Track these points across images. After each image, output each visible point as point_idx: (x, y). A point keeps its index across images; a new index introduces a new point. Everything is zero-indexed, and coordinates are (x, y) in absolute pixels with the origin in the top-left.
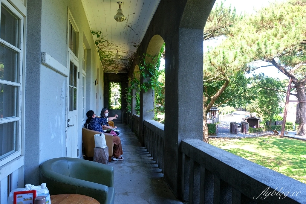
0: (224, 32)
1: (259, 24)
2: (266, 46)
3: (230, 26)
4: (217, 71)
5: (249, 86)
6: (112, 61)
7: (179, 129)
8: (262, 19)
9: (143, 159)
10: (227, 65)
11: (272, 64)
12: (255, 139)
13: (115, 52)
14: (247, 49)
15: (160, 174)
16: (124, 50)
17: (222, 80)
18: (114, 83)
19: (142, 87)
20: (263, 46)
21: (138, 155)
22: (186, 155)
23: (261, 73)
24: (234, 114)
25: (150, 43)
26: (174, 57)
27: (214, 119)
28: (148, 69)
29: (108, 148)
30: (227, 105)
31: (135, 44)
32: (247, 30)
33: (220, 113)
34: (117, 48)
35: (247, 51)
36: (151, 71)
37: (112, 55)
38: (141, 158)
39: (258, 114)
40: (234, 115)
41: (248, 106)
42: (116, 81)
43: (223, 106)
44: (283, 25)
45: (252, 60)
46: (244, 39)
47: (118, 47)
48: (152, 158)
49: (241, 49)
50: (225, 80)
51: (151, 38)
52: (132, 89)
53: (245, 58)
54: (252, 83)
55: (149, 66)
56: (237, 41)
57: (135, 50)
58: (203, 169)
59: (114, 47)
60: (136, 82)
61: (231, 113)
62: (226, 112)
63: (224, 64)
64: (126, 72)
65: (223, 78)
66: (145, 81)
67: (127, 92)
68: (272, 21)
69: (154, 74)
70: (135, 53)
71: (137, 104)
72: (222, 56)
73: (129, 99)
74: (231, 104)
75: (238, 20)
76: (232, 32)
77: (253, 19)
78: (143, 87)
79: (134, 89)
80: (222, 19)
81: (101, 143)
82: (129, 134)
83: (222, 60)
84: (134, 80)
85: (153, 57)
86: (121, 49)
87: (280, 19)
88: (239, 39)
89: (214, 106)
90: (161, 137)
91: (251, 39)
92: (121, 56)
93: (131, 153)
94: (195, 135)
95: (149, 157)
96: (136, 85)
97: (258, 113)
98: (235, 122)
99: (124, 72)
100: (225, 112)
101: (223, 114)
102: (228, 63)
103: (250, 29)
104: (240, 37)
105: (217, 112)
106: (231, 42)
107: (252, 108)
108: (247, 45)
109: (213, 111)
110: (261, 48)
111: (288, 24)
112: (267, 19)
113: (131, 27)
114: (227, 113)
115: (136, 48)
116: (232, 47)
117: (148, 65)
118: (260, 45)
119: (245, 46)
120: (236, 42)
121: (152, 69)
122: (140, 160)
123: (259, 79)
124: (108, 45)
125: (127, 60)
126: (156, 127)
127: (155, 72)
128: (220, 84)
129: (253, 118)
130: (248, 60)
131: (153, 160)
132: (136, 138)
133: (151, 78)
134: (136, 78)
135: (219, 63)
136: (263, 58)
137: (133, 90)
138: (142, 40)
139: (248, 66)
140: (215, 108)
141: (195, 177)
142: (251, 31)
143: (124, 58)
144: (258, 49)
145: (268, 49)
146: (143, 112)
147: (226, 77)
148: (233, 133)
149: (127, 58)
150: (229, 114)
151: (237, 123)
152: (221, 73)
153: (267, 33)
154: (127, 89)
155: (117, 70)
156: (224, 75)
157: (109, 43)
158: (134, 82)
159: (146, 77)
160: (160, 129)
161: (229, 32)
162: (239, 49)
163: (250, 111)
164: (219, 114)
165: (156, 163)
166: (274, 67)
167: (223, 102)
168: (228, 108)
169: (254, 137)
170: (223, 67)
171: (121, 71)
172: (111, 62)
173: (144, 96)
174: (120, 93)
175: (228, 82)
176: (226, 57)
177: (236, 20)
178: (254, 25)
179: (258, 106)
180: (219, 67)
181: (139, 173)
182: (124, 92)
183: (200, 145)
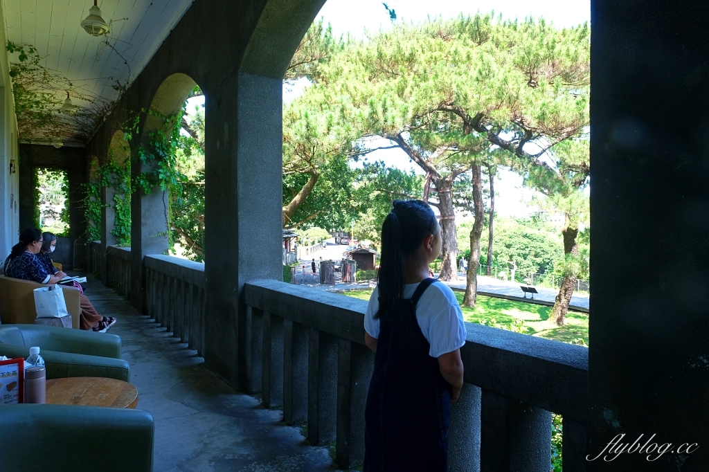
0: (309, 72)
1: (375, 65)
2: (385, 110)
3: (320, 61)
4: (296, 152)
5: (356, 186)
6: (49, 116)
7: (240, 263)
8: (380, 56)
9: (151, 336)
10: (315, 141)
11: (397, 144)
12: (367, 291)
13: (61, 96)
14: (353, 112)
15: (195, 358)
16: (85, 92)
17: (305, 173)
18: (49, 170)
19: (139, 182)
20: (380, 110)
21: (137, 330)
22: (254, 309)
23: (379, 162)
24: (328, 244)
25: (161, 88)
26: (226, 127)
27: (288, 255)
28: (154, 143)
29: (70, 317)
30: (313, 224)
31: (116, 84)
32: (353, 74)
33: (300, 242)
34: (68, 87)
35: (353, 116)
36: (158, 148)
37: (52, 103)
38: (145, 336)
39: (373, 243)
40: (327, 246)
41: (354, 227)
42: (54, 167)
43: (304, 229)
44: (415, 72)
45: (361, 134)
46: (348, 91)
47: (71, 85)
48: (172, 334)
49: (342, 110)
50: (310, 173)
51: (166, 78)
52: (105, 187)
53: (348, 130)
54: (361, 179)
55: (154, 136)
56: (334, 93)
57: (116, 96)
58: (288, 324)
59: (61, 84)
60: (115, 170)
61: (321, 242)
62: (312, 241)
63: (308, 138)
64: (83, 146)
65: (308, 167)
66: (145, 169)
67: (86, 195)
68: (397, 62)
69: (166, 154)
70: (113, 103)
71: (117, 223)
72: (304, 123)
73: (92, 211)
74: (320, 223)
75: (335, 50)
76: (325, 73)
77: (364, 53)
78: (142, 182)
79: (109, 187)
80: (305, 45)
81: (55, 305)
82: (100, 293)
83: (304, 130)
84: (109, 165)
85: (166, 117)
86: (78, 90)
87: (411, 60)
88: (338, 88)
89: (288, 228)
90: (194, 285)
91: (359, 94)
92: (76, 106)
93: (117, 328)
94: (269, 272)
95: (163, 332)
96: (113, 178)
97: (374, 241)
98: (331, 260)
99: (77, 146)
100: (310, 241)
101: (306, 245)
102: (316, 136)
103: (358, 73)
104: (340, 86)
105: (293, 241)
106: (323, 93)
107: (361, 231)
108: (352, 105)
109: (286, 238)
110: (375, 112)
111: (422, 72)
112: (388, 57)
113: (113, 45)
114: (313, 243)
115: (118, 92)
116: (324, 106)
117: (153, 134)
118: (374, 105)
119: (349, 106)
120: (332, 94)
121: (162, 143)
122: (143, 339)
123: (375, 173)
124: (46, 78)
125: (89, 116)
126: (180, 267)
127: (168, 151)
128: (300, 181)
129: (364, 250)
130: (353, 134)
131: (174, 336)
132: (120, 299)
133: (160, 163)
134: (115, 162)
135: (298, 137)
136: (381, 132)
137: (107, 189)
138: (135, 77)
139: (353, 144)
140: (289, 233)
141: (273, 344)
142: (360, 77)
143: (82, 112)
144: (371, 114)
145: (388, 114)
146: (142, 237)
147: (313, 166)
148: (327, 284)
149: (90, 113)
150: (317, 244)
151: (334, 263)
152: (303, 157)
153: (387, 84)
154: (86, 187)
155: (59, 139)
156: (309, 162)
157: (49, 73)
158: (109, 170)
159: (148, 160)
160: (192, 270)
161: (319, 74)
162: (338, 110)
163: (358, 237)
164: (297, 245)
165: (182, 342)
166: (400, 149)
167: (306, 219)
168: (315, 232)
169: (366, 289)
170: (307, 146)
171: (69, 141)
172: (45, 119)
173: (145, 203)
174: (66, 197)
175: (315, 177)
176: (313, 124)
177: (332, 50)
178: (365, 64)
179: (372, 227)
180: (300, 145)
181: (148, 361)
182: (75, 194)
183: (281, 287)
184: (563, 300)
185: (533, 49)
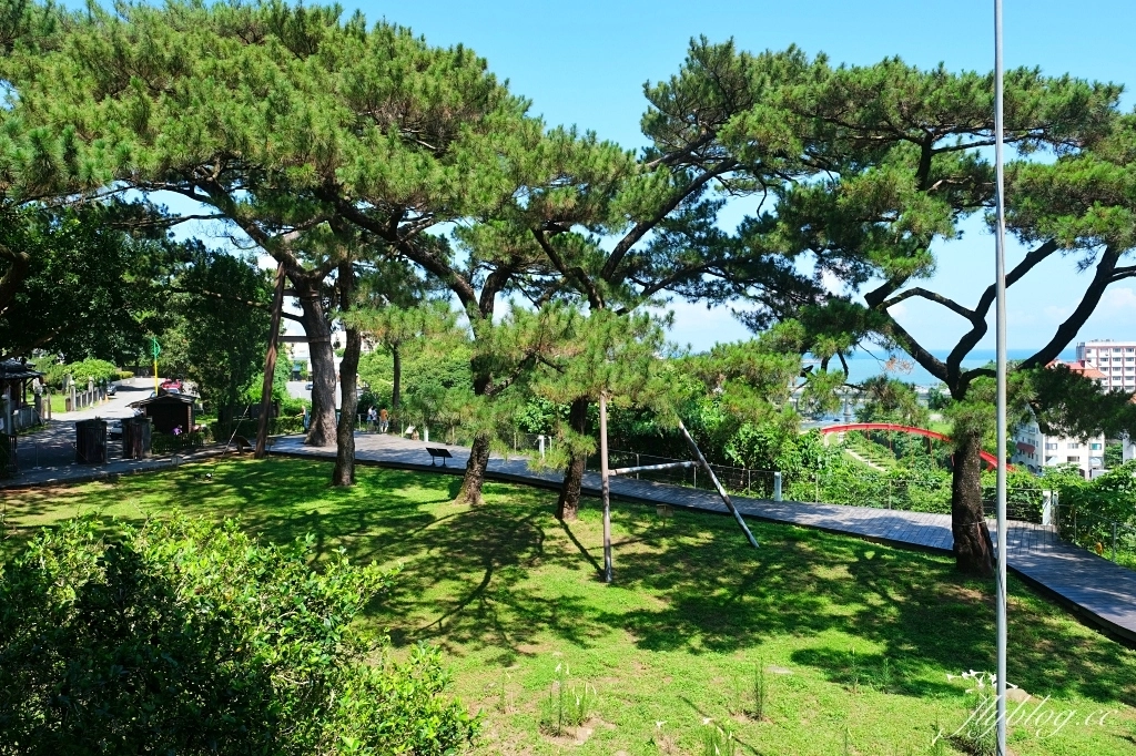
12: (166, 473)
20: (57, 151)
27: (16, 412)
61: (105, 385)
109: (13, 380)
112: (135, 58)
114: (85, 388)
129: (168, 398)
140: (20, 371)
144: (37, 158)
148: (88, 463)
150: (92, 389)
169: (167, 469)
175: (20, 265)
184: (477, 466)
185: (367, 76)
